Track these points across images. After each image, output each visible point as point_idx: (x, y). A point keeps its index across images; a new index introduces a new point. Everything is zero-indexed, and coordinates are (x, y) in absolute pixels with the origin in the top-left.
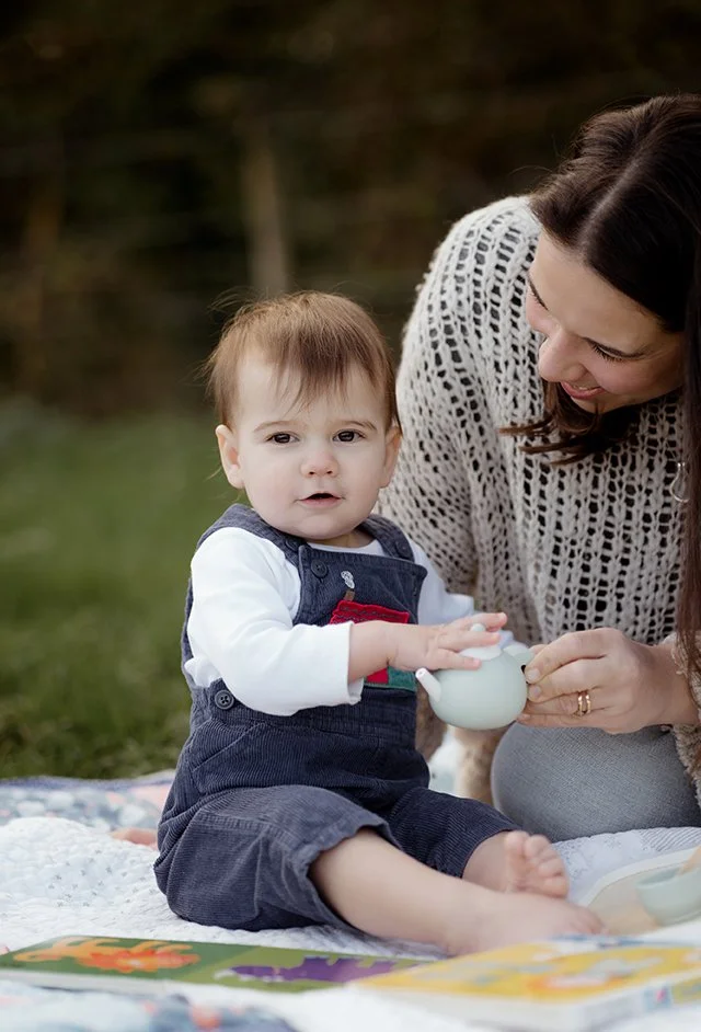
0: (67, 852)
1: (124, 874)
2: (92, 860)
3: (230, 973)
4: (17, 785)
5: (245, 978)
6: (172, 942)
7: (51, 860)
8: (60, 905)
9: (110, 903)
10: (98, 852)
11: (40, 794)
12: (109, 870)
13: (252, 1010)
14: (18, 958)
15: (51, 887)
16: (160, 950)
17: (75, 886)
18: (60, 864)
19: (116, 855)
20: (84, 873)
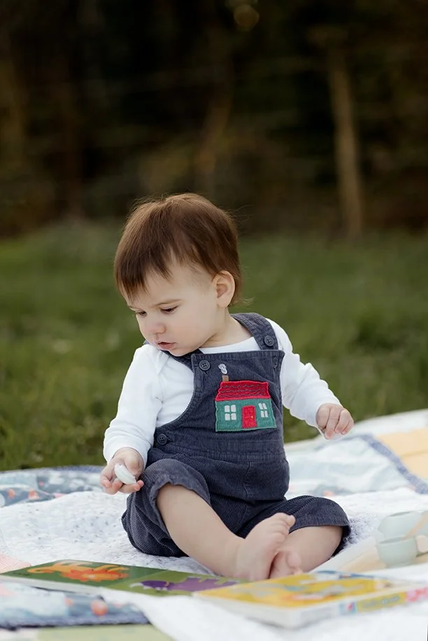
0: (84, 513)
1: (115, 526)
2: (97, 518)
3: (140, 584)
4: (73, 470)
5: (146, 588)
6: (119, 566)
7: (74, 517)
8: (76, 541)
9: (104, 541)
10: (102, 513)
11: (84, 475)
12: (107, 523)
13: (128, 605)
14: (30, 571)
15: (73, 531)
16: (111, 570)
17: (86, 531)
18: (79, 519)
19: (112, 516)
20: (92, 525)
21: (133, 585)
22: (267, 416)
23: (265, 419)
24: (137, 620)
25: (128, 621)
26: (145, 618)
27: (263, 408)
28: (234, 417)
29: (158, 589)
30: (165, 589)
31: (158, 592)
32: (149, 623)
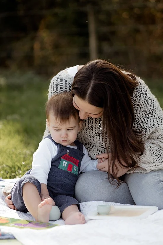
3: (14, 225)
16: (2, 219)
21: (11, 225)
22: (75, 171)
23: (74, 171)
24: (11, 238)
25: (8, 238)
26: (14, 237)
27: (75, 168)
28: (66, 166)
29: (20, 226)
30: (22, 226)
31: (20, 227)
32: (15, 239)
